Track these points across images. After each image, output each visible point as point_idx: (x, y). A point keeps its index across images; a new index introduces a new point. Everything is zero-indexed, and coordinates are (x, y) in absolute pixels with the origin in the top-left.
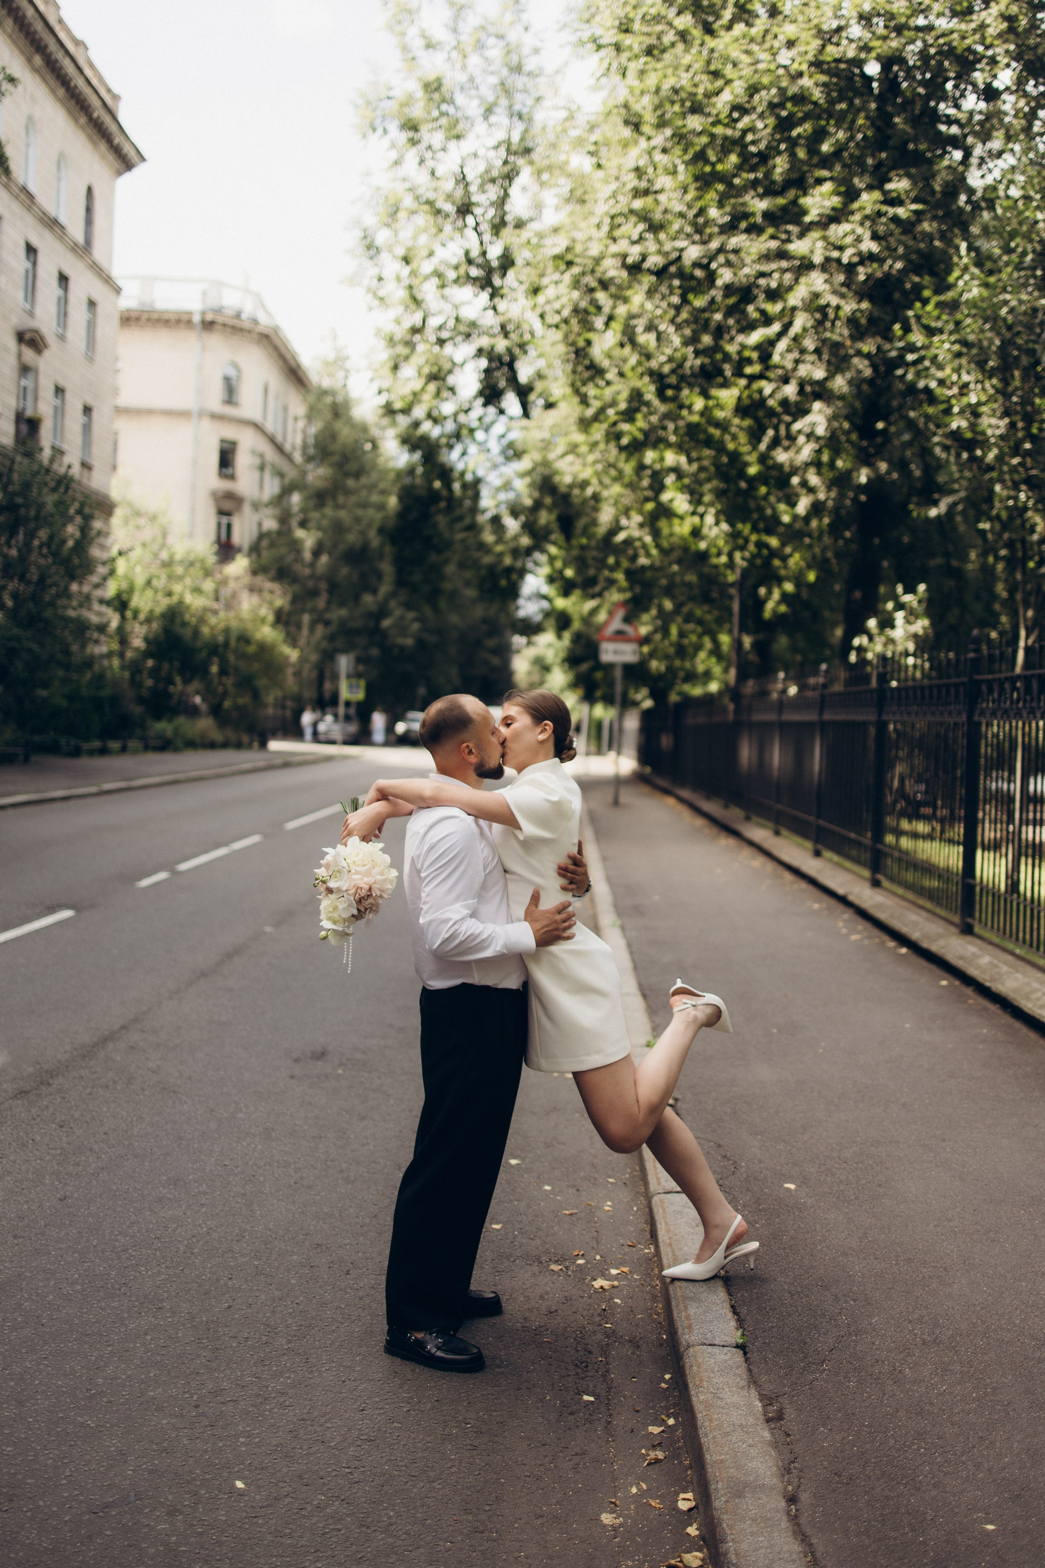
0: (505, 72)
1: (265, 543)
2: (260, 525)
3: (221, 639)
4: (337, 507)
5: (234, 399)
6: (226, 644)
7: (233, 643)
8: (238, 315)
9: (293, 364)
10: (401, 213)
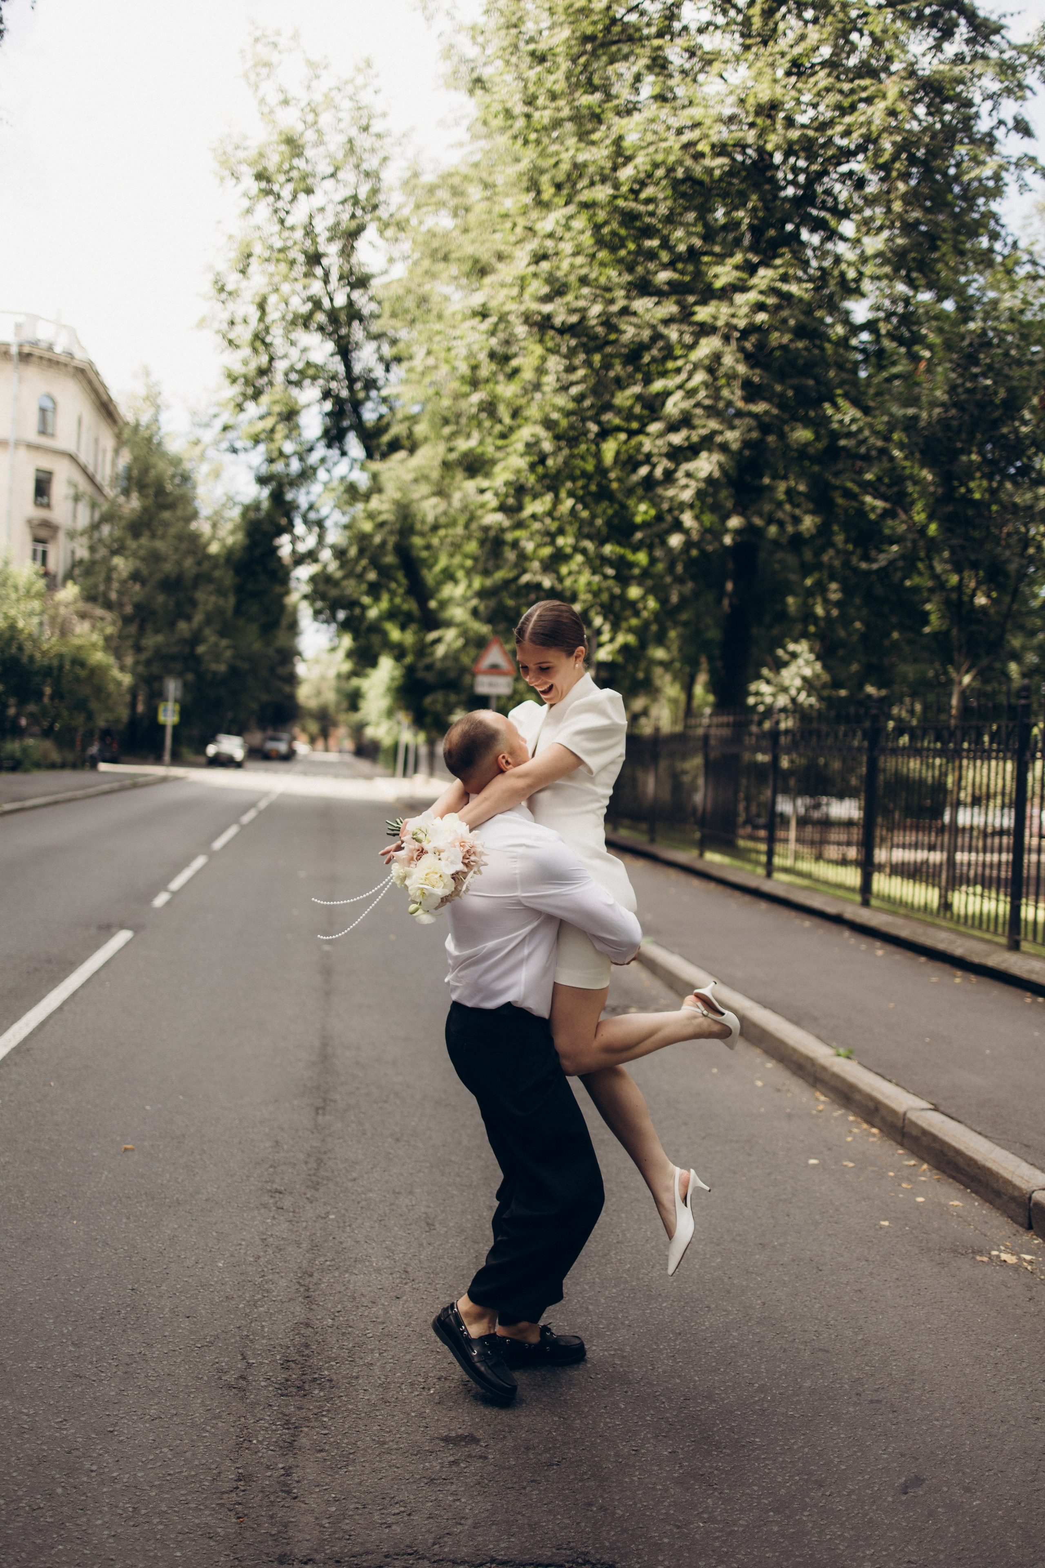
0: (354, 132)
1: (77, 571)
2: (73, 553)
3: (55, 663)
4: (153, 536)
5: (50, 430)
6: (61, 667)
7: (67, 667)
8: (50, 348)
9: (105, 398)
10: (253, 261)
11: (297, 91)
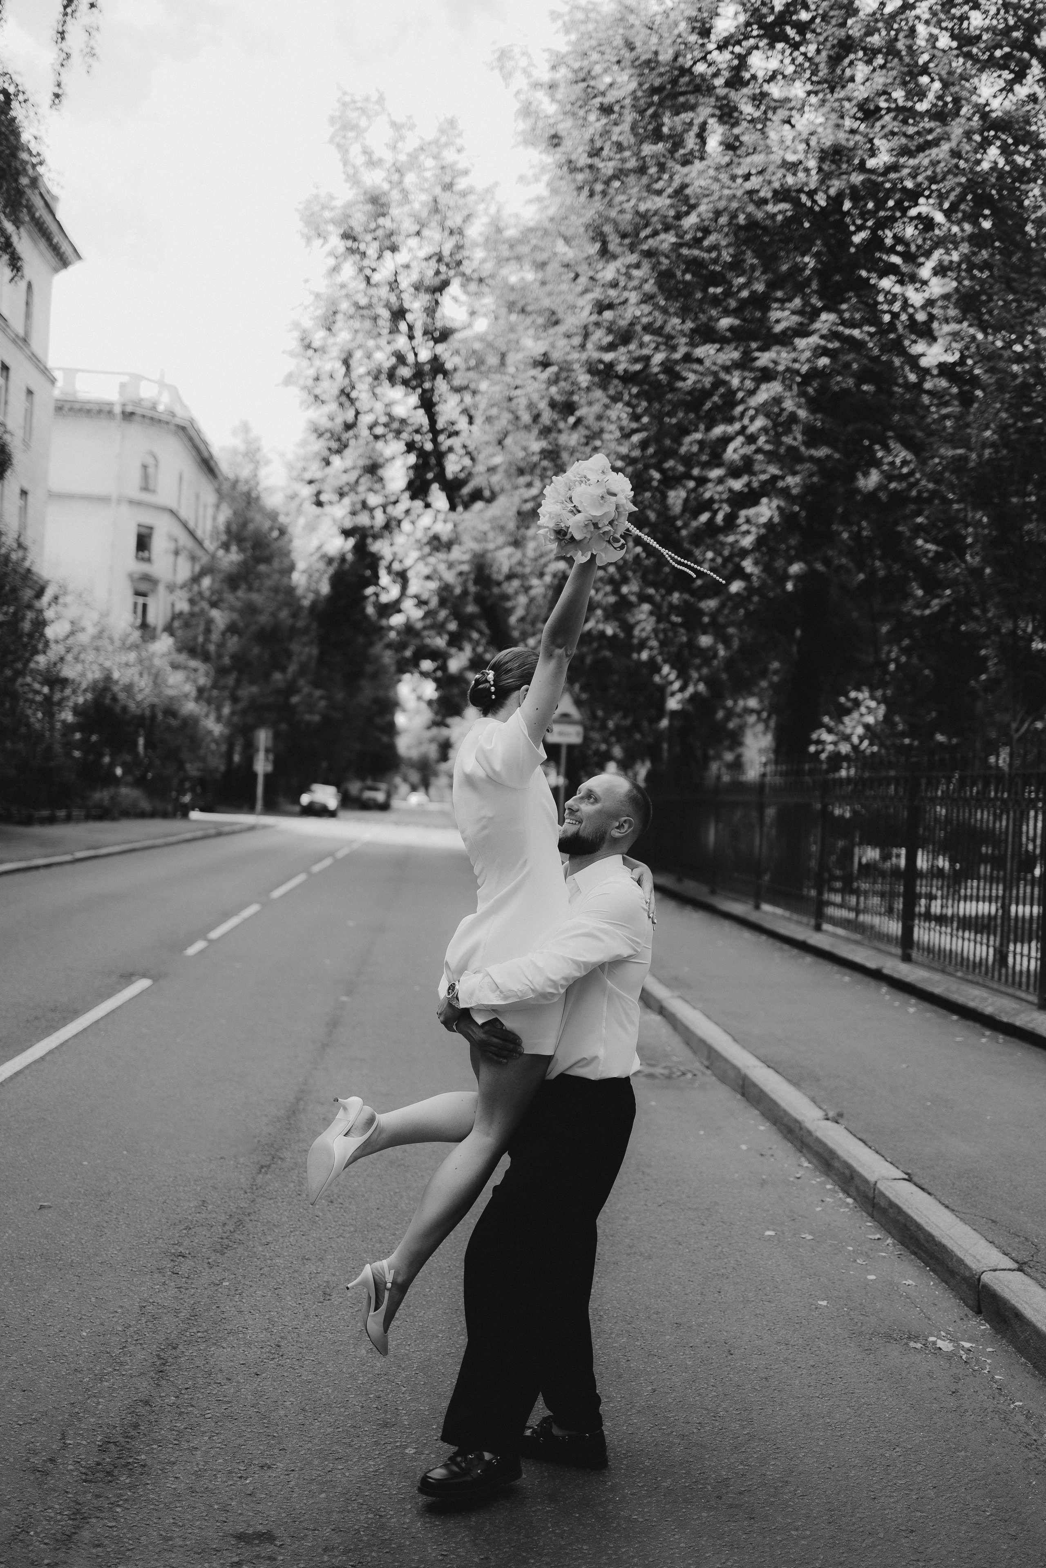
0: (438, 190)
1: (176, 624)
2: (173, 605)
3: (147, 713)
4: (250, 589)
5: (151, 487)
6: (153, 717)
7: (160, 717)
8: (154, 408)
9: (206, 454)
10: (339, 317)
11: (381, 152)
